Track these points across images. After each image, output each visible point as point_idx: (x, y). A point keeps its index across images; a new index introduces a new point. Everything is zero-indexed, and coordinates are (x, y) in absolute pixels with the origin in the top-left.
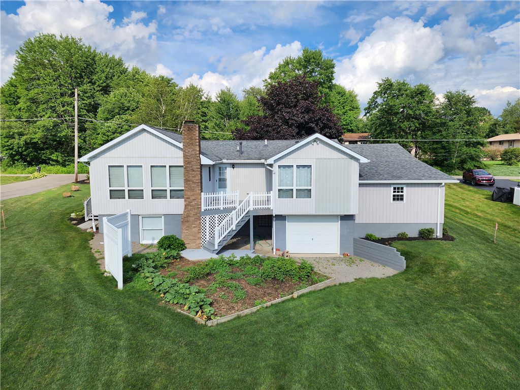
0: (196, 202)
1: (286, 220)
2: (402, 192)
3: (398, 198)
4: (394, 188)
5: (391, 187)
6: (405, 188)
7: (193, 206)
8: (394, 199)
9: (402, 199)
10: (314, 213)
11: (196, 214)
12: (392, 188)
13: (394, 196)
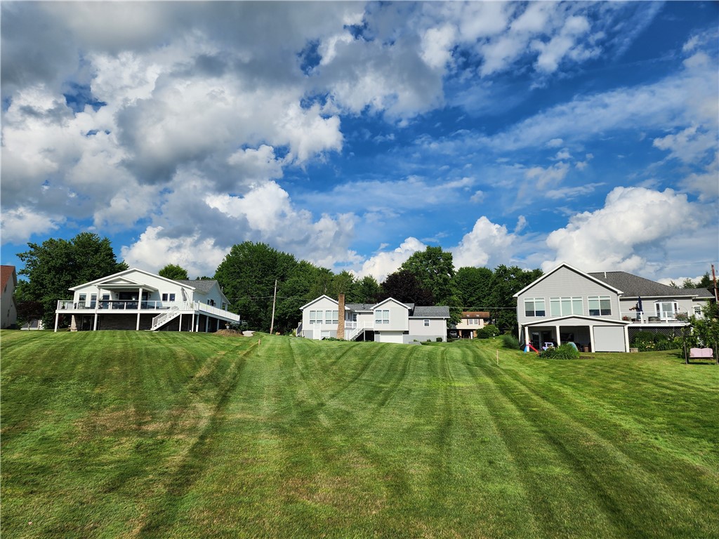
1: (379, 333)
3: (427, 324)
6: (429, 320)
7: (341, 326)
8: (425, 325)
9: (429, 325)
11: (342, 329)
12: (424, 320)
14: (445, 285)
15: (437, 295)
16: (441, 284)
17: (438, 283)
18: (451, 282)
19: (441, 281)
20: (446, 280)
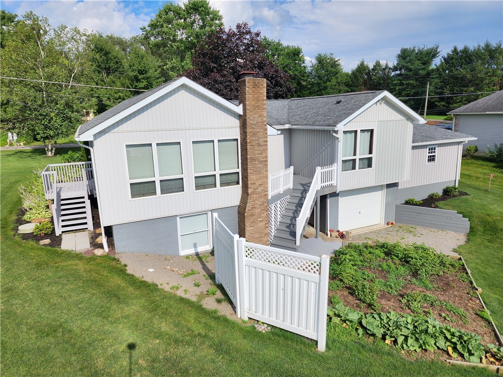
0: (262, 188)
1: (339, 196)
2: (434, 152)
3: (431, 159)
5: (427, 148)
6: (437, 148)
7: (259, 193)
8: (428, 161)
9: (435, 160)
10: (373, 185)
11: (263, 204)
13: (429, 156)
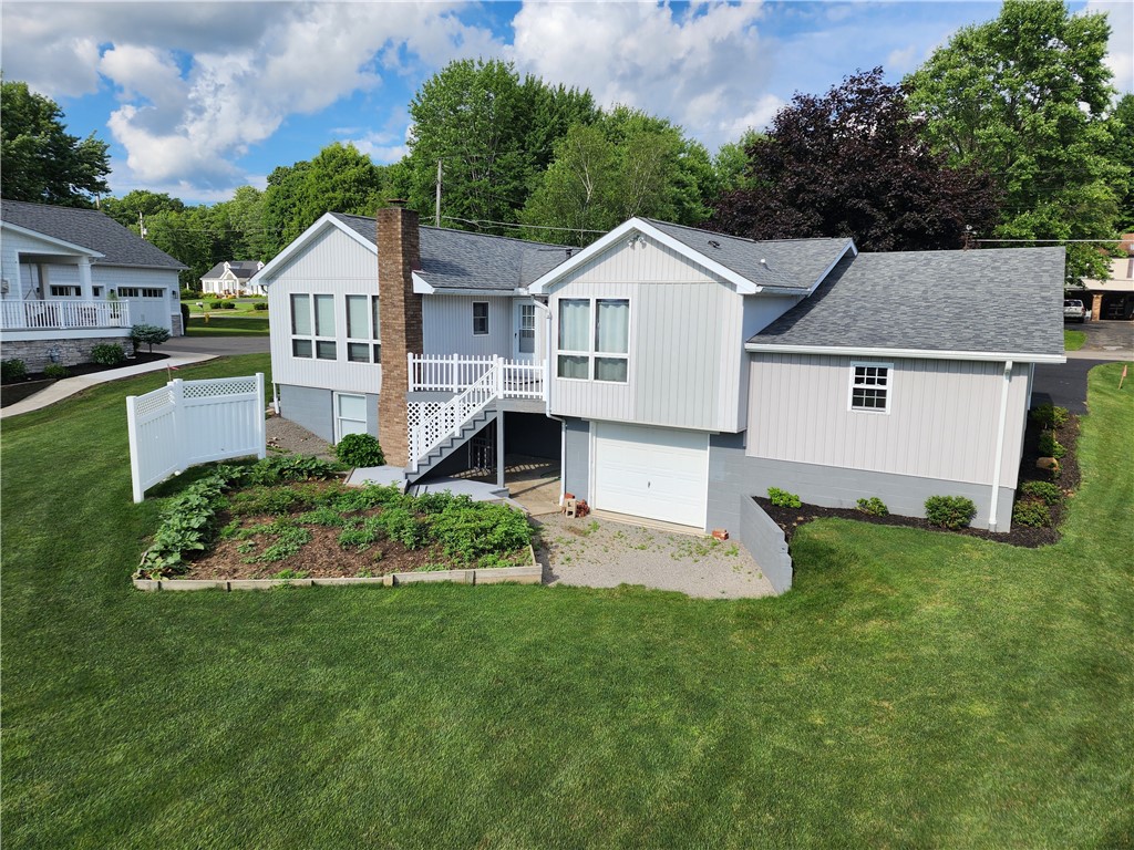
0: (399, 372)
1: (588, 431)
2: (883, 382)
3: (869, 398)
4: (859, 371)
5: (848, 365)
6: (890, 372)
7: (394, 379)
8: (857, 402)
9: (881, 404)
10: (631, 419)
11: (400, 397)
12: (852, 370)
13: (856, 391)
14: (1065, 143)
15: (1025, 183)
16: (1047, 141)
17: (1036, 138)
18: (1092, 132)
19: (1049, 128)
20: (1069, 126)
